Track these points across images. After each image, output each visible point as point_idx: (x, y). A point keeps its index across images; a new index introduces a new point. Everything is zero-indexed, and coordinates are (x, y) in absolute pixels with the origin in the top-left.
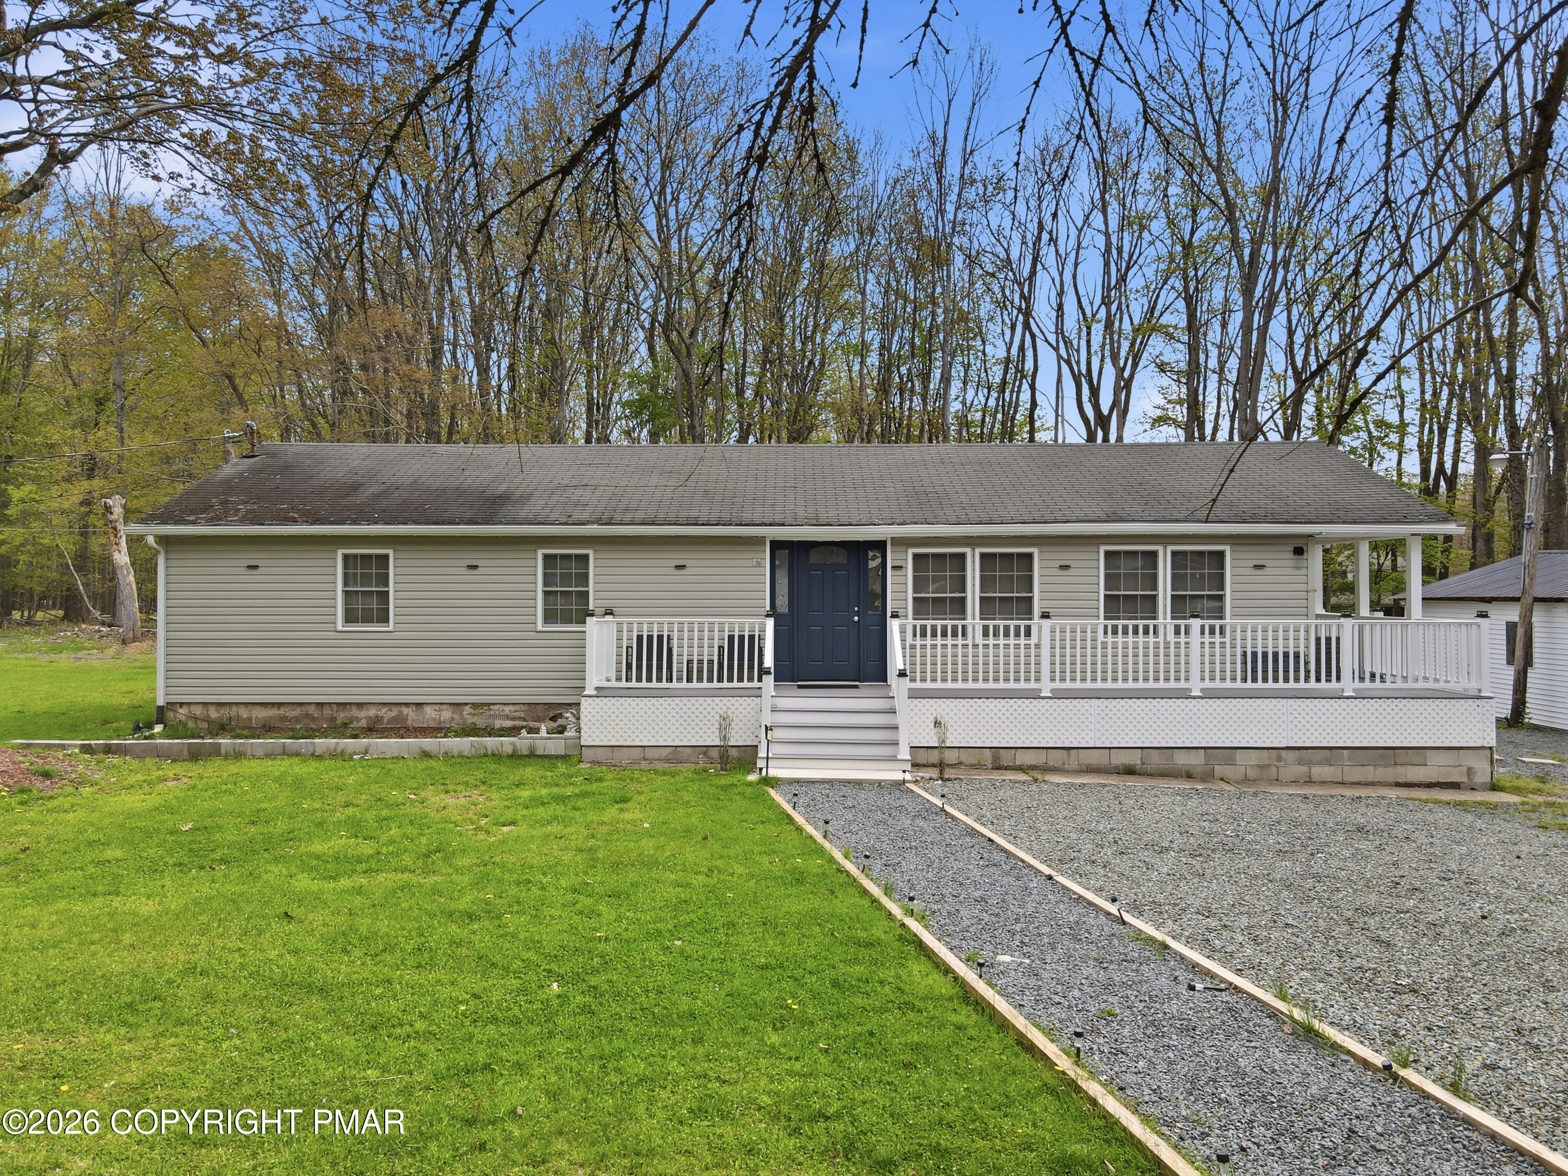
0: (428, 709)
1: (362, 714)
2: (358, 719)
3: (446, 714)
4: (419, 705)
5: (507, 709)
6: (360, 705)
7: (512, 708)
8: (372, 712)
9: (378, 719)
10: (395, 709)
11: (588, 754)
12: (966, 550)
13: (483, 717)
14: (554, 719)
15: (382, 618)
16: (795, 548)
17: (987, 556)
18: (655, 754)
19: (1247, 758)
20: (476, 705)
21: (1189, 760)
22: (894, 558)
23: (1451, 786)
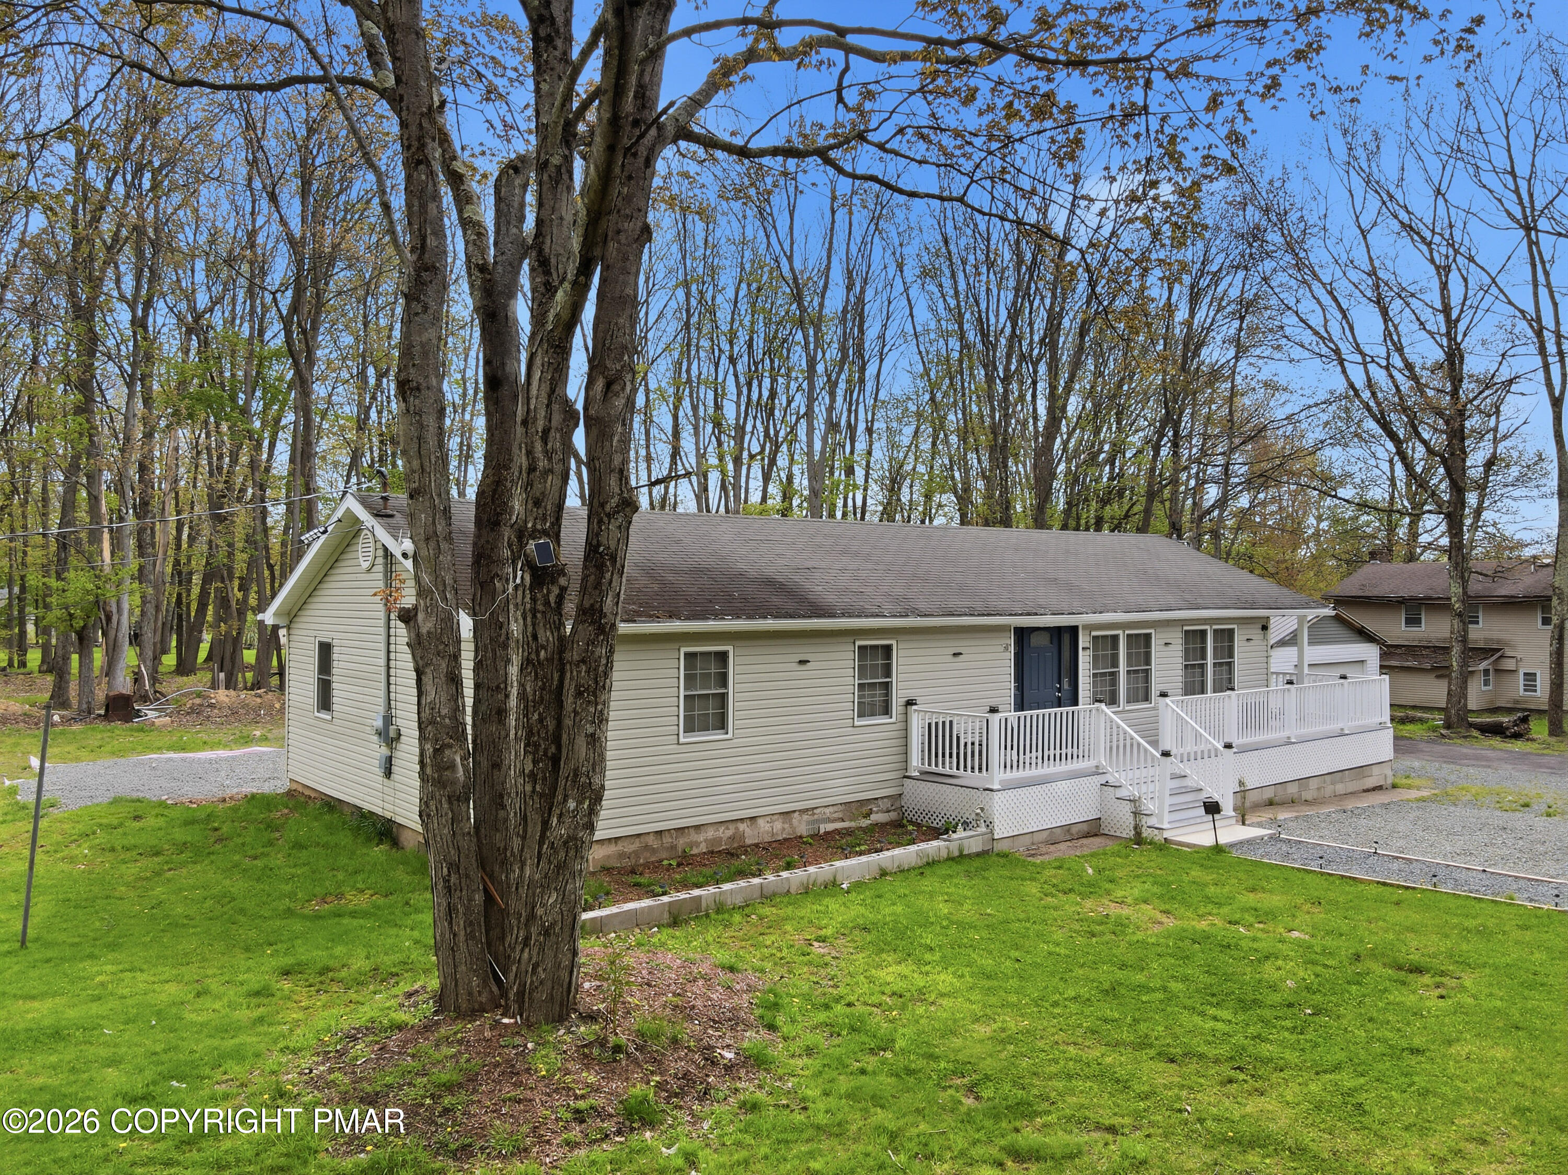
0: (760, 823)
1: (701, 838)
2: (697, 844)
3: (778, 825)
4: (753, 819)
5: (828, 811)
6: (697, 828)
7: (831, 809)
8: (710, 833)
9: (717, 841)
10: (732, 827)
11: (998, 847)
12: (1120, 632)
13: (808, 823)
14: (867, 816)
15: (722, 724)
16: (1022, 634)
17: (1129, 636)
18: (1039, 838)
19: (1313, 784)
20: (803, 811)
21: (1293, 790)
22: (1083, 641)
23: (1380, 788)
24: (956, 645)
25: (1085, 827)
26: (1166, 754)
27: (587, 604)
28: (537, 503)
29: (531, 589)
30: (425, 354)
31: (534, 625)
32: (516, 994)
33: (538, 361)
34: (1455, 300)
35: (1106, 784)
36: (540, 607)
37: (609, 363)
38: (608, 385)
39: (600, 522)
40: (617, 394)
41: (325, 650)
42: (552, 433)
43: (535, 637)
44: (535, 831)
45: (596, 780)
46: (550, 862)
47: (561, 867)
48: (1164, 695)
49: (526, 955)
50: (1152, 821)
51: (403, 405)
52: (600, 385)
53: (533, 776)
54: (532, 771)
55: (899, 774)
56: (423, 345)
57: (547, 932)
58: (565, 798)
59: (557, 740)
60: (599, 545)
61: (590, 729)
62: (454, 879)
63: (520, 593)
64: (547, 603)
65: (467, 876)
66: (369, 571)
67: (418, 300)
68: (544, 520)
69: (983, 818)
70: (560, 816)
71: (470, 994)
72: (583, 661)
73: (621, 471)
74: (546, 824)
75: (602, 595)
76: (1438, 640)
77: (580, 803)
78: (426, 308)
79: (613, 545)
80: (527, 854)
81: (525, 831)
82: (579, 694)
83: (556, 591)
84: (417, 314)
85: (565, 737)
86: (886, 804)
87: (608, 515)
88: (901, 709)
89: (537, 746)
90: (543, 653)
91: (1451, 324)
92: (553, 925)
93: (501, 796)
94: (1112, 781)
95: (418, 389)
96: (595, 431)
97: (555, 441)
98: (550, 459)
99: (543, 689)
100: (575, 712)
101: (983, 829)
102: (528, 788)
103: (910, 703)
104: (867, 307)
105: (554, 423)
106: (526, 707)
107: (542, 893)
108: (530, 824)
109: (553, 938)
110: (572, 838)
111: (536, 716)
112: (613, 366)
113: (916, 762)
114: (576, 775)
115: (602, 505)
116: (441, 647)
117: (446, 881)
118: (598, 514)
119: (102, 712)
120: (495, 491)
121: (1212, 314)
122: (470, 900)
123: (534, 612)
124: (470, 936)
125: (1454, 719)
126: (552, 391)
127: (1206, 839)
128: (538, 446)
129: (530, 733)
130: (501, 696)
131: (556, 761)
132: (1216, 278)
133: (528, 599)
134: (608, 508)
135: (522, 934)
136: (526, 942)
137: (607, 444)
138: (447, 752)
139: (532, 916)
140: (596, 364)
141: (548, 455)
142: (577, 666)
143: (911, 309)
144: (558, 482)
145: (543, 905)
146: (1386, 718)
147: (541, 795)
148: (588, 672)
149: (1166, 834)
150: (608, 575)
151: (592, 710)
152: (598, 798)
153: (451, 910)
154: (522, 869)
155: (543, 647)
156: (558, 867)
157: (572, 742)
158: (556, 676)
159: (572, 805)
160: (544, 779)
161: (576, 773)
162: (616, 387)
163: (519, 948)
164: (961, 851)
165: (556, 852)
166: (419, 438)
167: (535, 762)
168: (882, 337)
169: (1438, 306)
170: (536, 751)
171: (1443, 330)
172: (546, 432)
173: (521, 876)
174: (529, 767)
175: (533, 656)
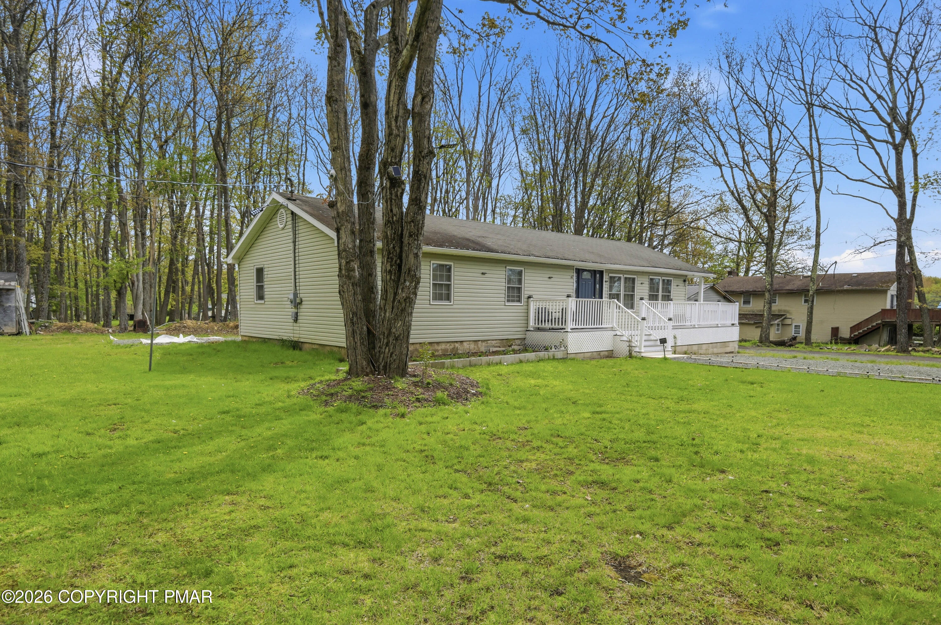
0: (465, 344)
1: (439, 348)
2: (438, 351)
3: (472, 346)
4: (461, 342)
5: (494, 342)
6: (438, 343)
7: (495, 342)
8: (443, 346)
9: (446, 350)
10: (453, 344)
11: (569, 356)
12: (621, 276)
13: (485, 347)
14: (510, 346)
15: (448, 298)
16: (579, 272)
17: (626, 278)
18: (587, 355)
19: (704, 347)
20: (483, 341)
21: (695, 348)
22: (606, 278)
23: (732, 352)
24: (549, 273)
25: (606, 353)
26: (644, 319)
27: (414, 197)
28: (393, 150)
29: (390, 189)
30: (339, 85)
31: (391, 205)
32: (383, 366)
33: (393, 84)
34: (775, 143)
35: (616, 335)
36: (394, 197)
37: (424, 88)
38: (423, 99)
39: (420, 160)
40: (427, 103)
41: (260, 272)
42: (399, 118)
43: (391, 211)
44: (390, 296)
45: (417, 273)
46: (398, 309)
47: (403, 310)
48: (642, 299)
49: (387, 350)
50: (637, 349)
51: (329, 108)
52: (419, 98)
53: (390, 272)
54: (390, 270)
55: (525, 329)
56: (338, 81)
57: (396, 339)
58: (405, 281)
59: (400, 257)
60: (419, 171)
61: (416, 251)
62: (355, 319)
63: (384, 191)
64: (397, 196)
65: (360, 318)
66: (283, 229)
67: (336, 60)
68: (396, 158)
69: (563, 344)
70: (403, 289)
71: (362, 368)
72: (413, 221)
73: (429, 138)
74: (395, 294)
75: (420, 193)
76: (758, 311)
77: (411, 283)
78: (339, 64)
79: (425, 171)
80: (387, 307)
81: (386, 297)
82: (410, 236)
83: (400, 191)
84: (335, 66)
85: (404, 255)
86: (518, 342)
87: (423, 157)
88: (526, 300)
89: (392, 259)
90: (395, 218)
91: (772, 154)
92: (399, 336)
93: (372, 288)
94: (619, 333)
95: (336, 101)
96: (417, 119)
97: (400, 123)
98: (398, 130)
99: (395, 234)
100: (409, 244)
101: (563, 348)
102: (388, 277)
103: (529, 297)
104: (493, 151)
105: (400, 114)
106: (388, 241)
107: (395, 322)
108: (389, 294)
109: (399, 341)
110: (408, 298)
111: (392, 246)
112: (426, 90)
113: (532, 323)
114: (409, 271)
115: (421, 152)
116: (348, 218)
117: (352, 320)
118: (419, 156)
119: (132, 328)
120: (367, 154)
121: (661, 151)
122: (362, 328)
123: (391, 199)
124: (362, 344)
125: (764, 339)
126: (400, 98)
127: (660, 355)
128: (393, 123)
129: (389, 253)
130: (372, 245)
131: (400, 266)
132: (665, 132)
133: (388, 194)
134: (423, 154)
135: (385, 341)
136: (387, 344)
137: (423, 124)
138: (352, 263)
139: (390, 333)
140: (418, 88)
141: (398, 128)
142: (410, 223)
143: (517, 148)
144: (401, 141)
145: (395, 327)
146: (736, 322)
147: (394, 281)
148: (414, 226)
149: (643, 355)
150: (423, 184)
151: (416, 243)
152: (418, 282)
153: (354, 332)
154: (385, 314)
155: (395, 215)
156: (402, 310)
157: (407, 257)
158: (400, 229)
159: (408, 284)
160: (395, 273)
161: (409, 270)
162: (427, 100)
163: (384, 347)
164: (554, 357)
165: (401, 304)
166: (337, 123)
167: (391, 266)
168: (500, 165)
169: (767, 145)
170: (392, 261)
171: (769, 157)
172: (397, 117)
173: (384, 317)
174: (389, 268)
175: (391, 219)
